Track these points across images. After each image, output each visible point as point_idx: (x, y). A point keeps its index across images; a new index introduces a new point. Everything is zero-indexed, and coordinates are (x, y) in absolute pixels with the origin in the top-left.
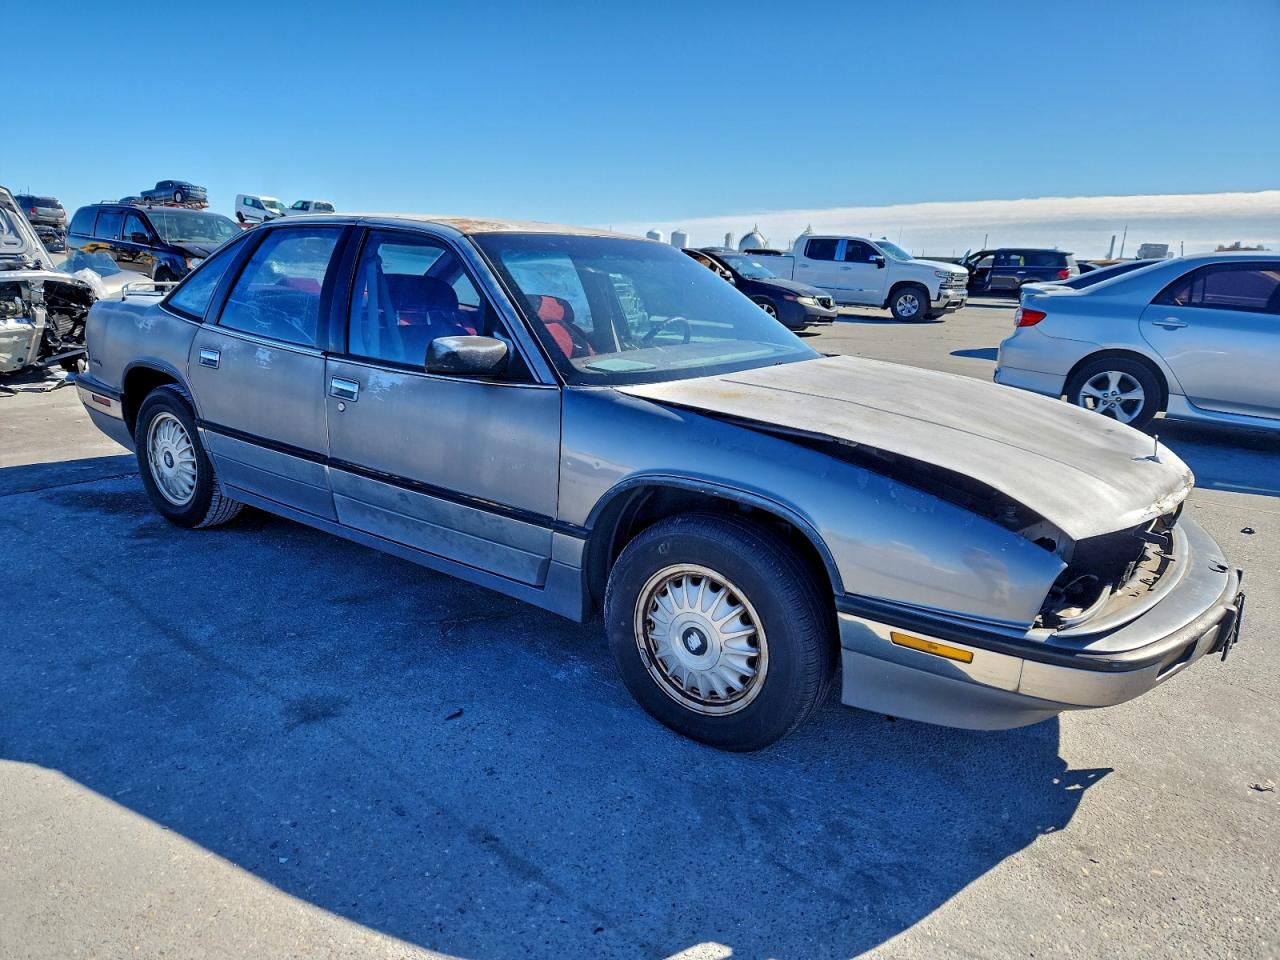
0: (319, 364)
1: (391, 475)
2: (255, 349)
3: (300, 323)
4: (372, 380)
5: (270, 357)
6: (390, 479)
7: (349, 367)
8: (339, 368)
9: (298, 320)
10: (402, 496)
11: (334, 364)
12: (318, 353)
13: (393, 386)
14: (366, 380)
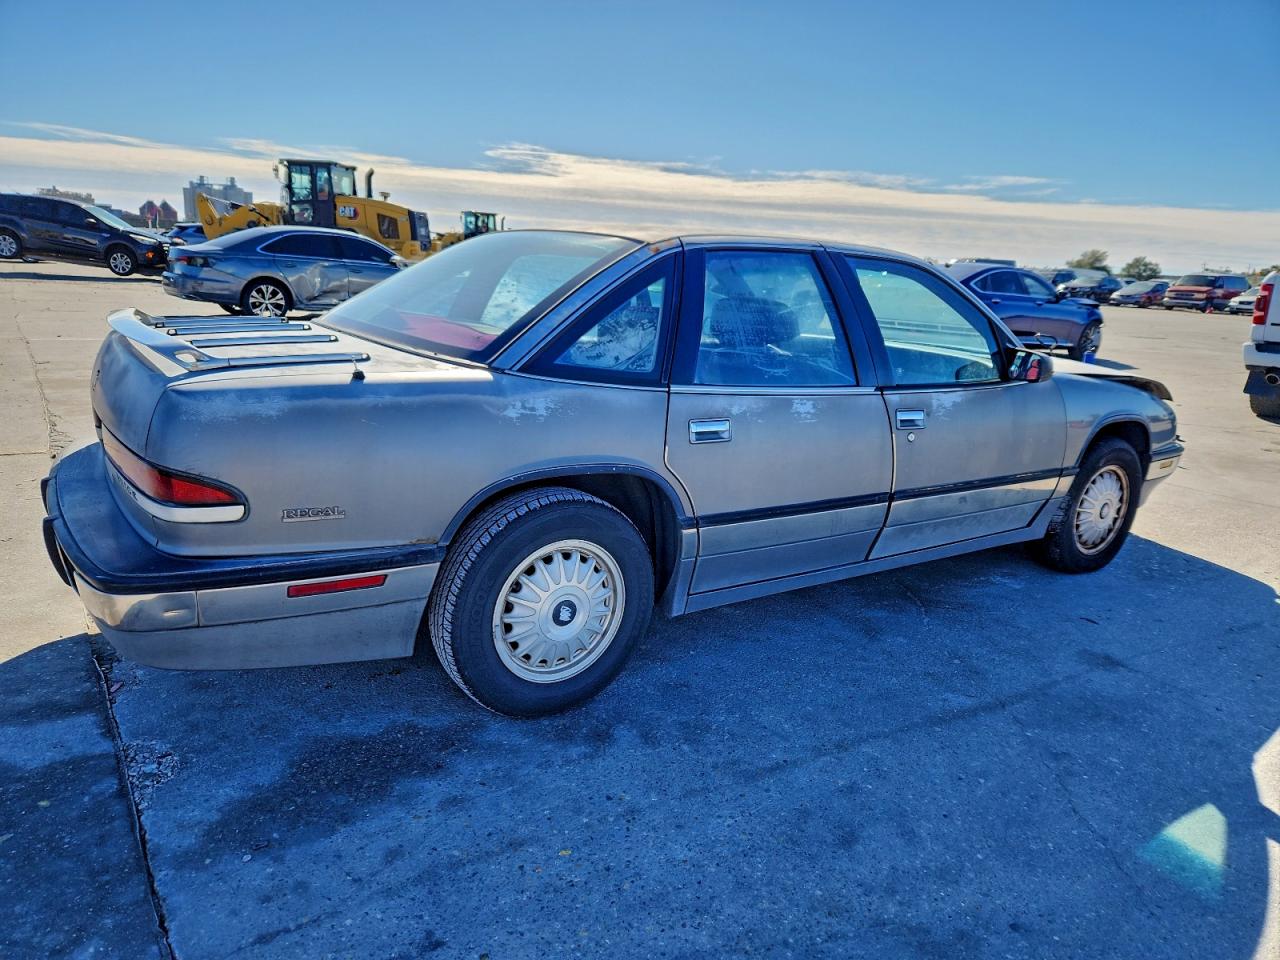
0: (877, 400)
1: (955, 485)
2: (789, 404)
3: (829, 362)
4: (935, 403)
5: (814, 407)
6: (957, 488)
7: (910, 397)
8: (901, 400)
9: (825, 360)
10: (963, 499)
11: (893, 397)
12: (871, 390)
13: (955, 404)
14: (931, 405)
